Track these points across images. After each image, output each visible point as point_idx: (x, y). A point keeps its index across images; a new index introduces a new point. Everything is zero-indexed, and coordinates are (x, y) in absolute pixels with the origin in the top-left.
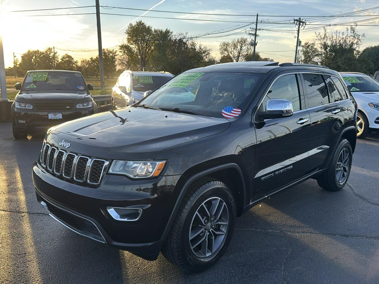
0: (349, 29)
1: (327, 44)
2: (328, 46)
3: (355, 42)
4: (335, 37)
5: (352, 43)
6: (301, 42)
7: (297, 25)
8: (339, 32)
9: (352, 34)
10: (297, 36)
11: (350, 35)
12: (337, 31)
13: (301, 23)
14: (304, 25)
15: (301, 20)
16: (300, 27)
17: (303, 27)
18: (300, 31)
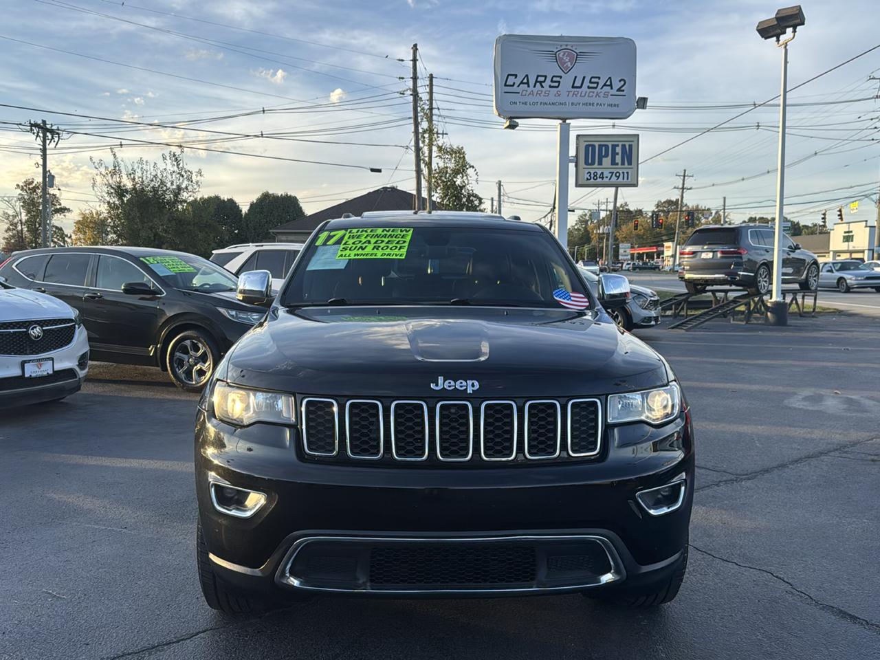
0: (168, 158)
1: (124, 186)
2: (127, 191)
3: (183, 186)
4: (139, 170)
5: (179, 188)
6: (54, 177)
7: (38, 138)
8: (147, 162)
9: (175, 169)
10: (42, 163)
11: (172, 169)
12: (141, 158)
13: (48, 134)
14: (56, 139)
15: (48, 126)
16: (48, 142)
17: (53, 144)
18: (48, 152)
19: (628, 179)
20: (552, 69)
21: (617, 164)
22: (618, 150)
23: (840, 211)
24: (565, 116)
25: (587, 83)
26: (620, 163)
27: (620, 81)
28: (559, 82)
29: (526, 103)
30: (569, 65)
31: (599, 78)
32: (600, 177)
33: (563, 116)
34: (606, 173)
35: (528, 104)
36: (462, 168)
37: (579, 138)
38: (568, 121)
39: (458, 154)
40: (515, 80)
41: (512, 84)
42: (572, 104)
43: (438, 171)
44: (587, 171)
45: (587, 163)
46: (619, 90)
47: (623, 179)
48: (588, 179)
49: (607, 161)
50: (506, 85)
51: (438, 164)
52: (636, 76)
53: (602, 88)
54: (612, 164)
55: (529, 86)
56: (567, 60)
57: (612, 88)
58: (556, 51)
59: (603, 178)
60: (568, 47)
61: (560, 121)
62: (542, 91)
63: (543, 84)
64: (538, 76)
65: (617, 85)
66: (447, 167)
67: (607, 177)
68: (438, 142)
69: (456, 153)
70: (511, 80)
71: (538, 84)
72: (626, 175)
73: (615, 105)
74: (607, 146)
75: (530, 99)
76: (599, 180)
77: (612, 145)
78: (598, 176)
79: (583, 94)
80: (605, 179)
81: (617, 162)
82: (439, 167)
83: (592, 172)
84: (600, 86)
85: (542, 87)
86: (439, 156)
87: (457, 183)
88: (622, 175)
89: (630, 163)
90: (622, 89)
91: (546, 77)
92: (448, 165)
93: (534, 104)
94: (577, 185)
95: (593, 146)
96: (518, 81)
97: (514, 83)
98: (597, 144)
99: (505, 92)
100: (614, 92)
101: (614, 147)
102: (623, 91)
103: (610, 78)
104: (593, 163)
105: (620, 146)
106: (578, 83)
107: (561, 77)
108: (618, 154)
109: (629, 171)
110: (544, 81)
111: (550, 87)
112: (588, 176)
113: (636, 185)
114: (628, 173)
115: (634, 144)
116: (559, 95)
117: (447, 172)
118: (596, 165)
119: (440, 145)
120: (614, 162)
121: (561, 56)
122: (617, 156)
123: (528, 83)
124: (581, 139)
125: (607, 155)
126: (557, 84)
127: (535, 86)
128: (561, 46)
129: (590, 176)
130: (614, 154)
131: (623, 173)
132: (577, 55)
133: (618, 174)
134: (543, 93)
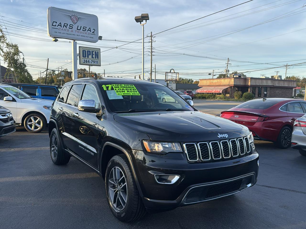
19: (97, 63)
20: (70, 22)
21: (94, 58)
22: (94, 53)
23: (140, 76)
24: (75, 39)
25: (82, 29)
26: (95, 58)
27: (93, 29)
28: (72, 27)
29: (60, 33)
30: (76, 22)
31: (86, 28)
32: (88, 62)
33: (74, 39)
34: (90, 61)
35: (61, 33)
36: (17, 52)
37: (80, 47)
38: (76, 41)
39: (15, 47)
40: (56, 24)
41: (55, 25)
42: (77, 35)
43: (6, 53)
44: (83, 59)
45: (83, 56)
46: (93, 33)
47: (96, 63)
48: (84, 62)
49: (90, 57)
50: (52, 25)
51: (7, 50)
52: (98, 29)
53: (87, 31)
54: (92, 58)
55: (61, 27)
56: (75, 20)
57: (91, 32)
58: (71, 16)
59: (89, 62)
60: (75, 15)
61: (73, 41)
62: (66, 29)
63: (66, 27)
64: (65, 24)
65: (92, 31)
66: (11, 52)
67: (90, 62)
68: (6, 42)
69: (14, 46)
70: (54, 24)
71: (65, 27)
72: (97, 62)
73: (92, 38)
74: (90, 51)
75: (62, 32)
76: (88, 63)
77: (92, 51)
78: (87, 61)
79: (81, 32)
80: (90, 63)
81: (93, 57)
82: (7, 51)
83: (85, 60)
84: (87, 30)
85: (66, 28)
86: (7, 47)
87: (15, 58)
88: (95, 62)
89: (98, 58)
90: (94, 32)
91: (67, 24)
92: (11, 51)
93: (63, 33)
94: (80, 64)
95: (85, 51)
96: (57, 24)
97: (56, 25)
98: (86, 50)
99: (52, 28)
100: (91, 33)
101: (92, 52)
102: (94, 33)
103: (90, 28)
104: (85, 57)
105: (94, 52)
106: (79, 28)
107: (73, 25)
108: (94, 54)
109: (98, 61)
110: (67, 26)
111: (69, 28)
112: (84, 61)
113: (100, 66)
114: (97, 61)
115: (99, 52)
116: (72, 32)
117: (10, 54)
118: (87, 58)
119: (7, 43)
120: (92, 57)
121: (73, 18)
122: (93, 55)
123: (61, 26)
124: (81, 48)
125: (90, 55)
126: (71, 28)
127: (63, 27)
128: (73, 14)
129: (85, 61)
130: (93, 54)
131: (96, 61)
132: (78, 18)
133: (94, 62)
134: (67, 30)
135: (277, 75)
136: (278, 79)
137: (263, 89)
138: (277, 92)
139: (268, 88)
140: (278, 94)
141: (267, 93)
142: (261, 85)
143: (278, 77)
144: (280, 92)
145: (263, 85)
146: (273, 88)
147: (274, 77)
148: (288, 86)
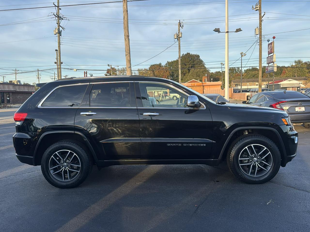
135: (16, 80)
136: (17, 84)
137: (5, 95)
138: (18, 97)
139: (10, 93)
140: (20, 99)
141: (9, 99)
142: (3, 90)
143: (17, 82)
144: (22, 97)
145: (5, 90)
146: (15, 93)
147: (13, 82)
148: (28, 90)
